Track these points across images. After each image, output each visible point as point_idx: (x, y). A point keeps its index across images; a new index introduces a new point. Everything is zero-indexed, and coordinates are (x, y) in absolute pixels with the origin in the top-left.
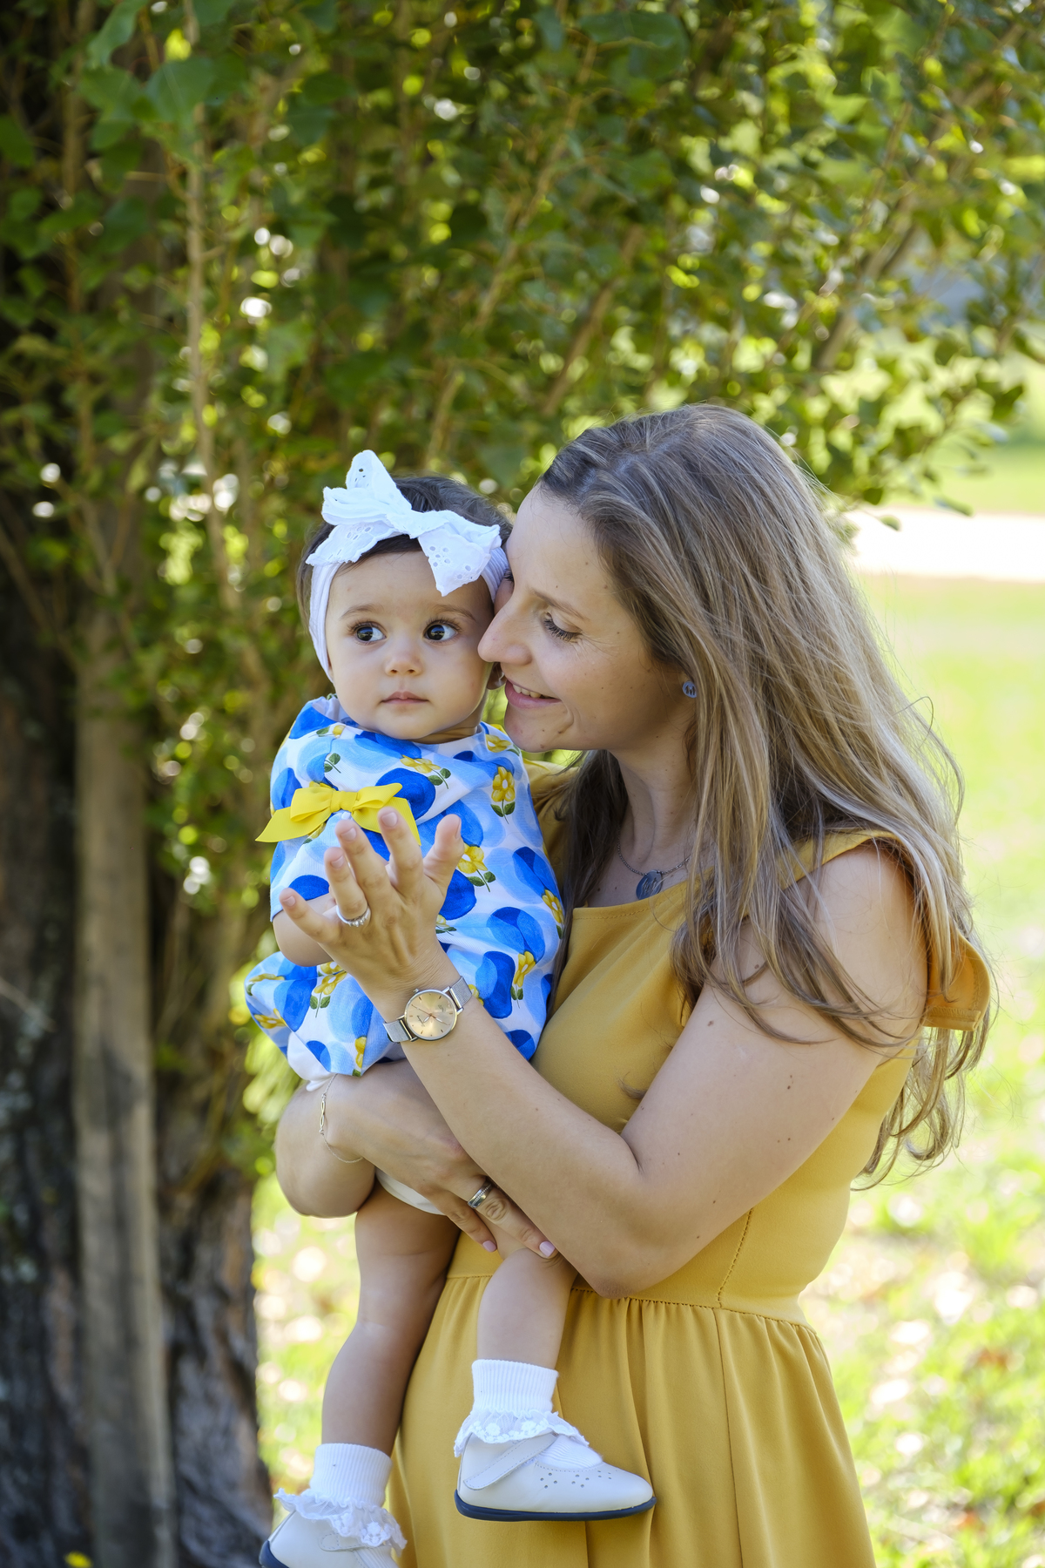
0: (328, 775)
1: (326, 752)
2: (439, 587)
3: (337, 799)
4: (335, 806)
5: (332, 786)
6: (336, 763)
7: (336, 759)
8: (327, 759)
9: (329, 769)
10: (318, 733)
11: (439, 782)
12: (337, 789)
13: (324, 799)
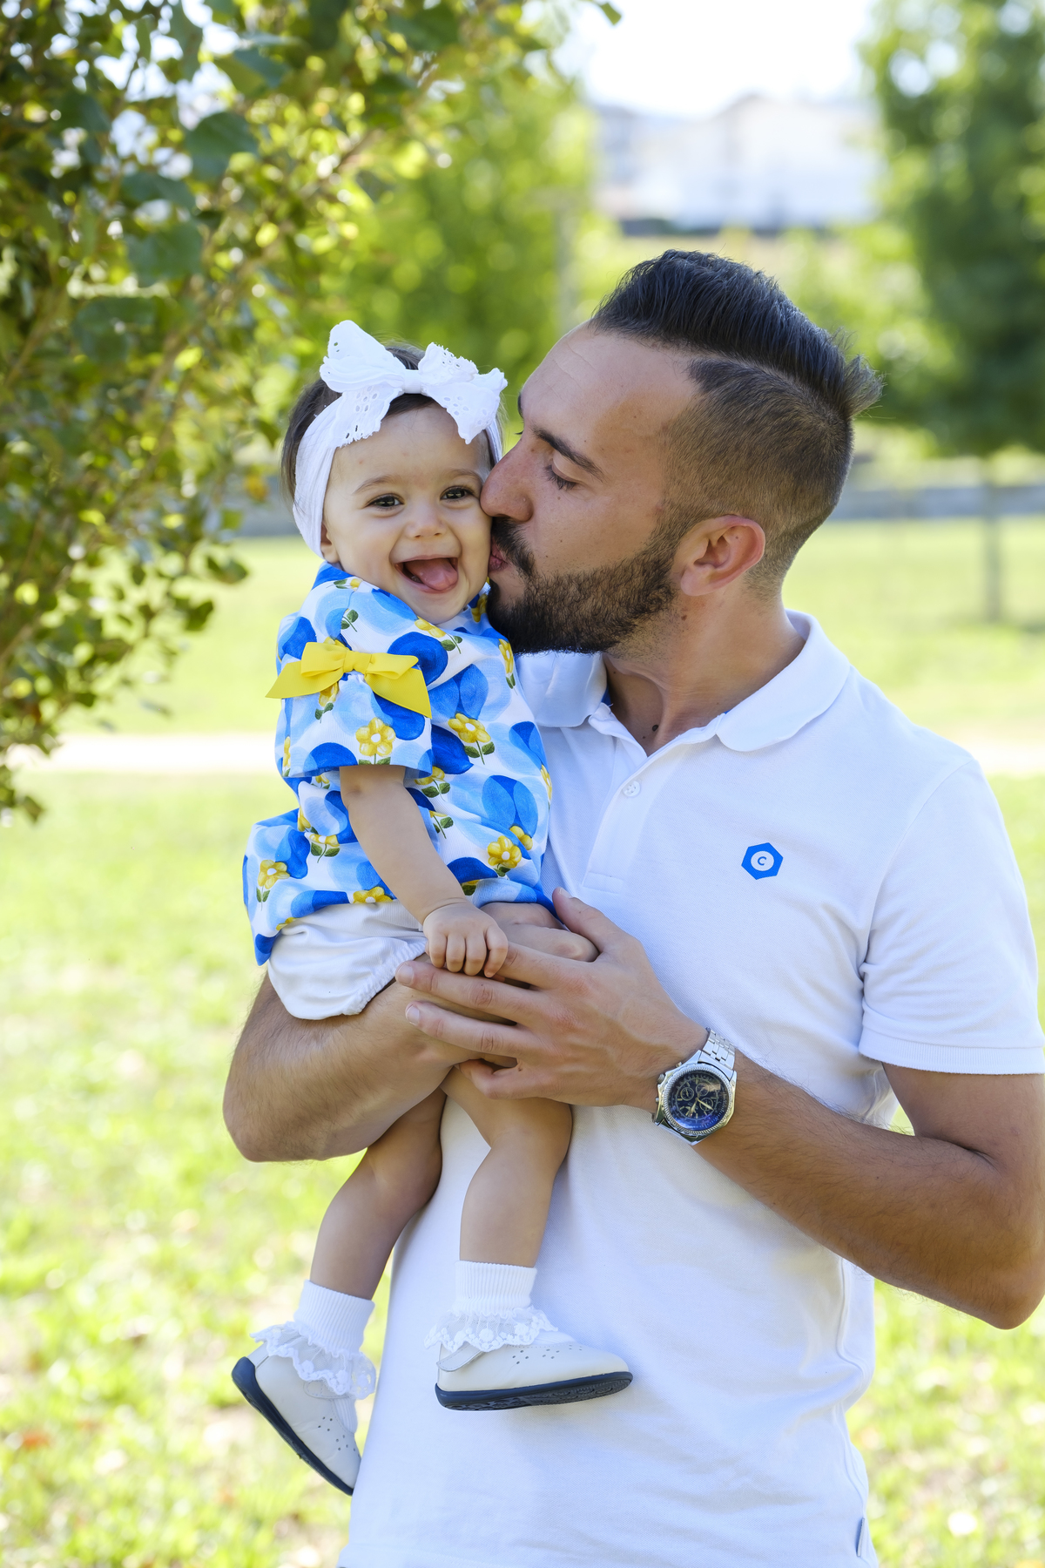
0: (344, 632)
1: (344, 606)
2: (462, 434)
3: (350, 660)
4: (348, 668)
5: (346, 644)
6: (353, 621)
7: (354, 616)
8: (345, 615)
9: (345, 626)
10: (335, 583)
11: (452, 647)
12: (351, 649)
13: (338, 658)
